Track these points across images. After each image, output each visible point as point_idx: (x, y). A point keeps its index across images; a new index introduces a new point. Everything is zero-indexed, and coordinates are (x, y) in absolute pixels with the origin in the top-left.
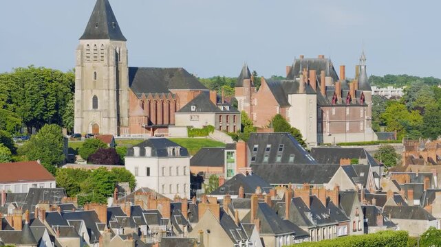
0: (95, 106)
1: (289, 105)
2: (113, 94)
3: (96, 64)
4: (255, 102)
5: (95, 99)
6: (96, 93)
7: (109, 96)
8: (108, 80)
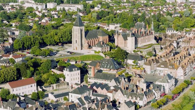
0: (76, 42)
1: (127, 40)
2: (80, 40)
3: (76, 32)
4: (119, 39)
5: (76, 41)
6: (76, 39)
7: (79, 40)
8: (79, 37)
